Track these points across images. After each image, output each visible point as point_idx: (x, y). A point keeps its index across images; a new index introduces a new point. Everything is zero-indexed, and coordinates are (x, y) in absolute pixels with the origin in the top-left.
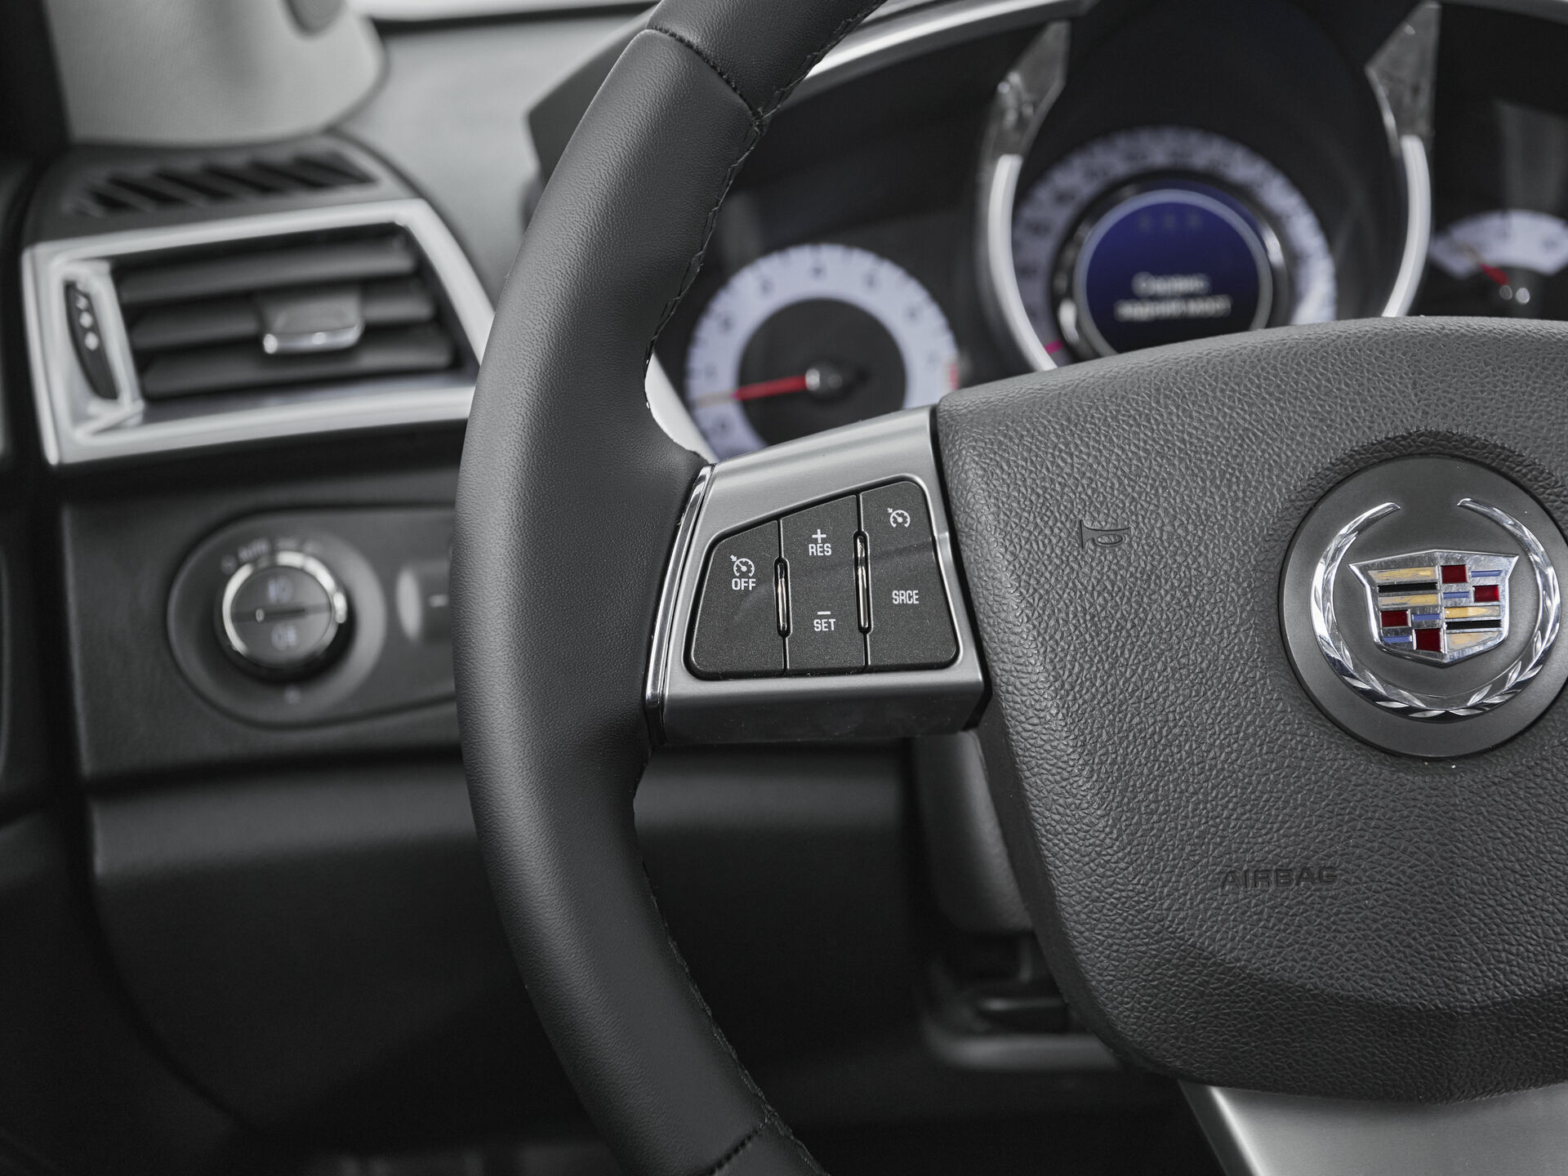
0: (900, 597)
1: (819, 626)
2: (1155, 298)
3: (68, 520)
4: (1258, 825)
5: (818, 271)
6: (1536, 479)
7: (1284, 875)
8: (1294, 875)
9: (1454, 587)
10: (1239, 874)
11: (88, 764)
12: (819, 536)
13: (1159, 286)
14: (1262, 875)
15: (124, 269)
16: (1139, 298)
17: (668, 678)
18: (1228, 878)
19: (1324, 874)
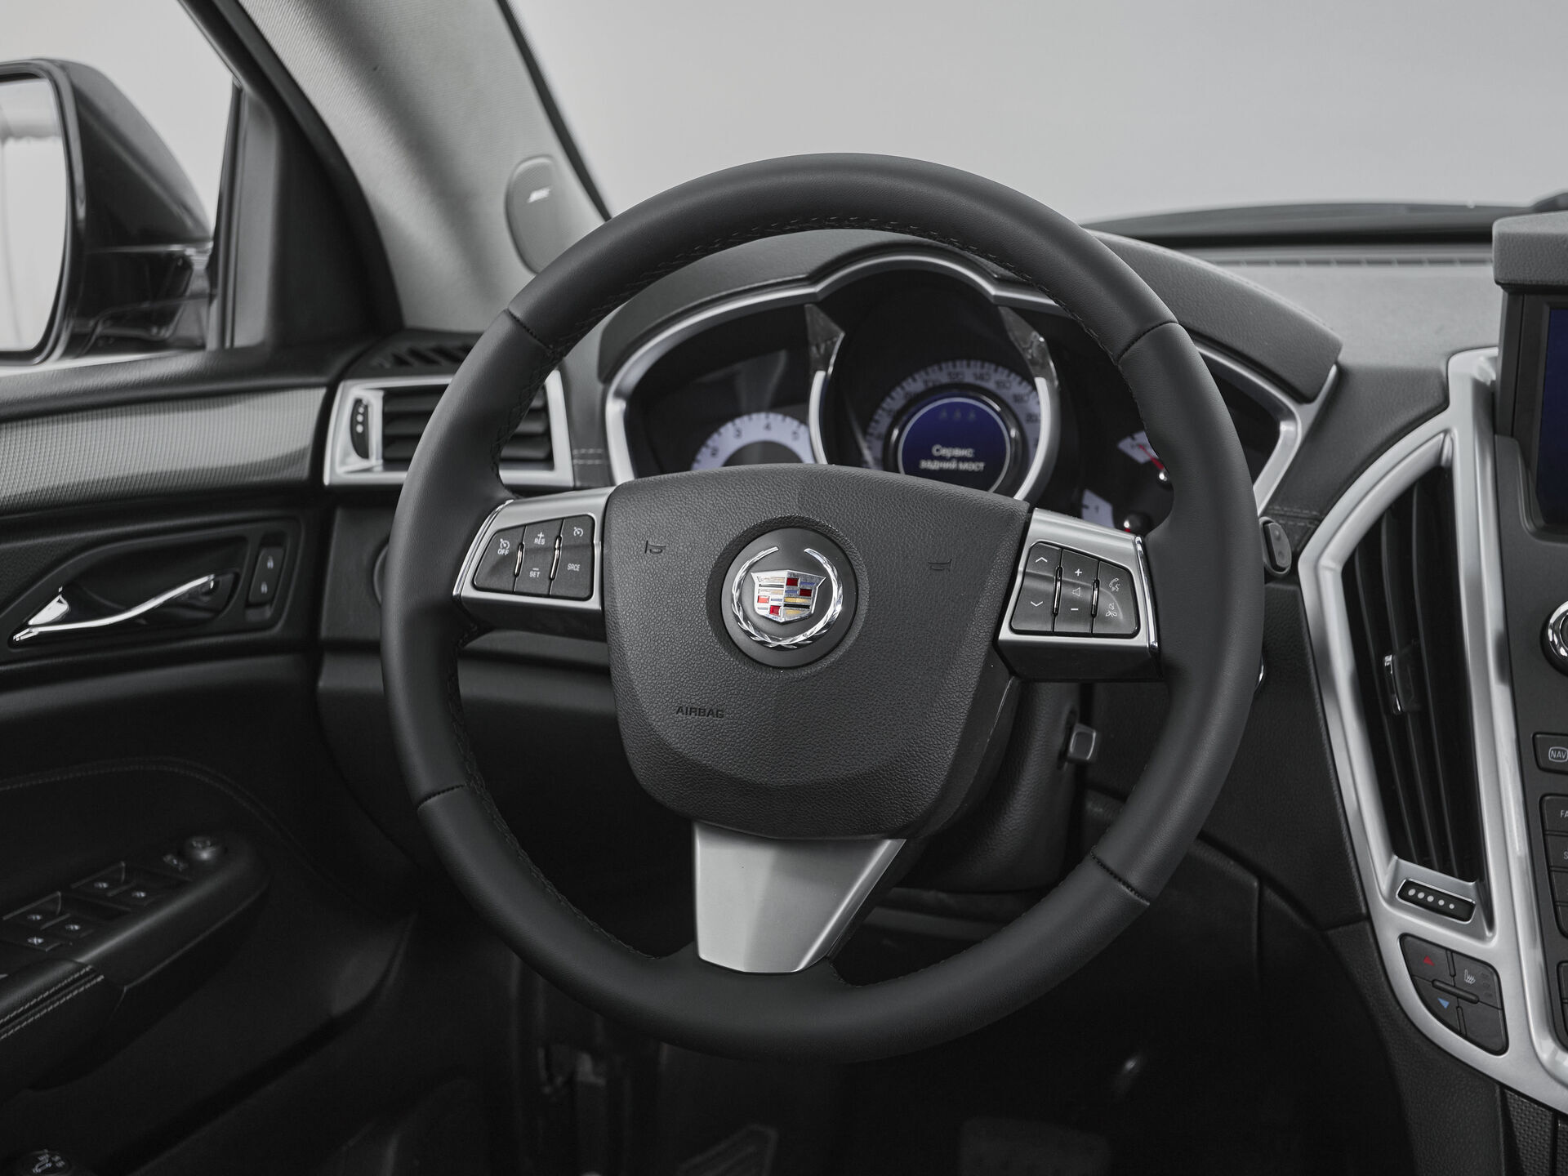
0: (571, 567)
1: (532, 574)
2: (942, 459)
4: (694, 687)
6: (844, 543)
7: (700, 712)
8: (707, 712)
9: (792, 588)
10: (684, 709)
11: (325, 631)
12: (541, 535)
13: (946, 452)
14: (692, 710)
15: (390, 395)
16: (933, 458)
17: (464, 588)
18: (680, 710)
19: (719, 713)
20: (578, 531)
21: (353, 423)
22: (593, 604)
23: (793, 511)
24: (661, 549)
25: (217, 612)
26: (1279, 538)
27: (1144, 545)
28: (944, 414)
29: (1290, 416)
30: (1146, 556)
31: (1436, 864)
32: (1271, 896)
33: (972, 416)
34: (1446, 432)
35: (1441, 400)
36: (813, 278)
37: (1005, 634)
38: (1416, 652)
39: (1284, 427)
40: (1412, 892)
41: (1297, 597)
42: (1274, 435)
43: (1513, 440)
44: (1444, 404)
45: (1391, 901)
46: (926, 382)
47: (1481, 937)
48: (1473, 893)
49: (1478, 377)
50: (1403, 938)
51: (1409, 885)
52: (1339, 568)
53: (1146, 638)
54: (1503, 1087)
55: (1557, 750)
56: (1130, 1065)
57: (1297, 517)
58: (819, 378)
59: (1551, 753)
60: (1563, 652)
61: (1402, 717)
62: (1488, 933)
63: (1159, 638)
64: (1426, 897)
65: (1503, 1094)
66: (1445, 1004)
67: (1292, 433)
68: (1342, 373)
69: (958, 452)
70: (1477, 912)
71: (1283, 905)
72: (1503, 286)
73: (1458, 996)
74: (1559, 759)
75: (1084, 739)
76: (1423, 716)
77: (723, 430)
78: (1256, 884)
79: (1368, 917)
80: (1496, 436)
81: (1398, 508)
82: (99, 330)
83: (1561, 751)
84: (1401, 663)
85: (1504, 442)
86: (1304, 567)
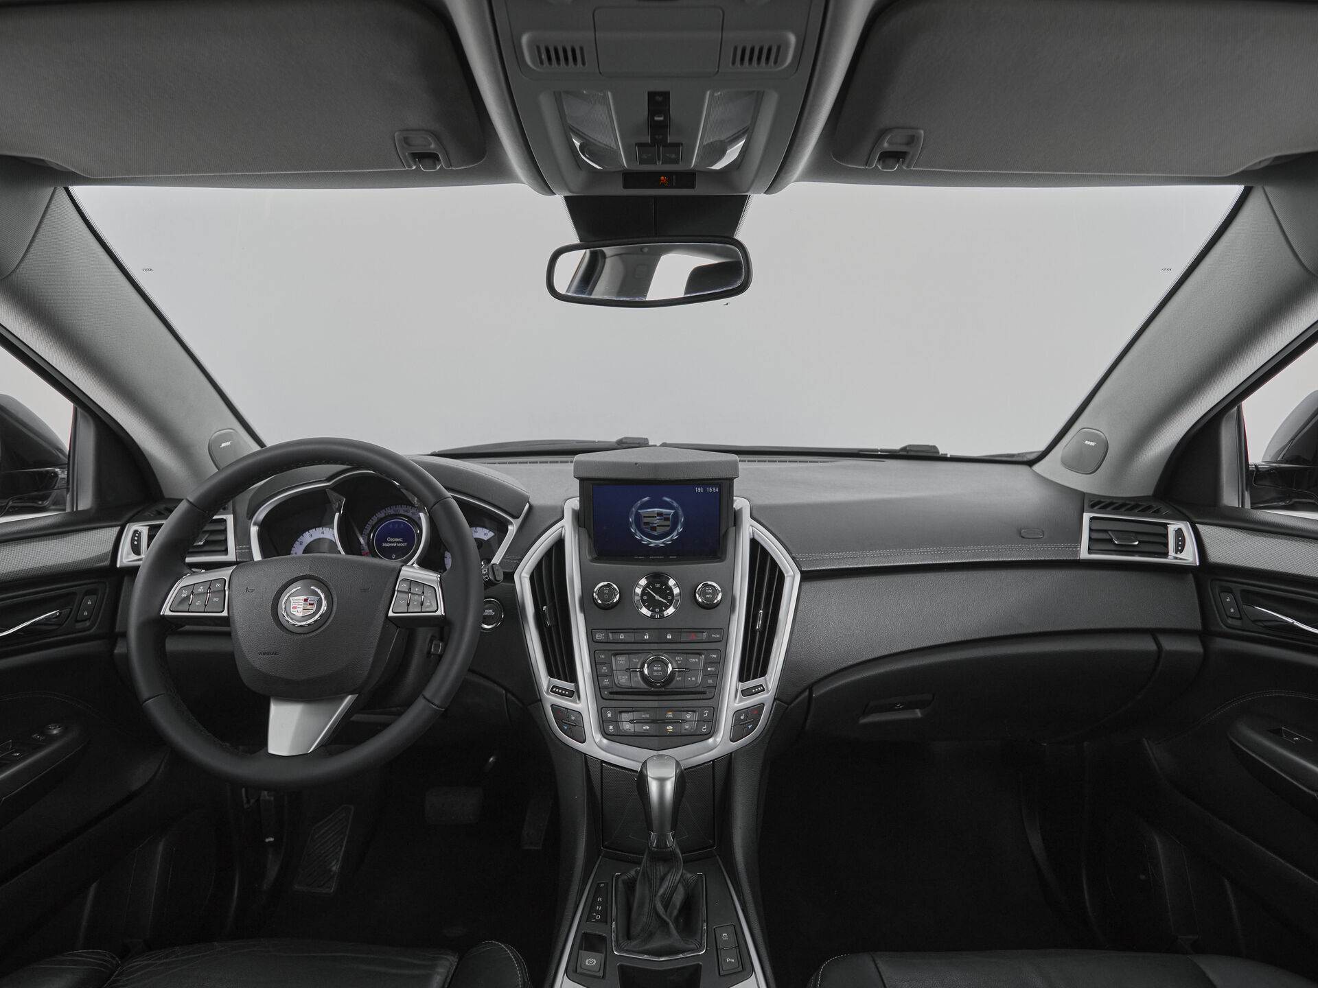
0: (215, 599)
1: (197, 604)
2: (391, 542)
3: (126, 578)
4: (266, 644)
5: (323, 533)
6: (328, 584)
7: (269, 654)
8: (271, 653)
9: (306, 602)
10: (262, 653)
11: (117, 630)
12: (202, 588)
13: (391, 540)
14: (265, 653)
15: (152, 528)
16: (387, 542)
17: (166, 611)
18: (260, 653)
19: (276, 654)
20: (218, 585)
21: (133, 540)
22: (225, 614)
23: (307, 573)
24: (253, 590)
25: (61, 625)
26: (498, 570)
27: (440, 578)
28: (391, 526)
29: (511, 523)
30: (441, 582)
31: (562, 678)
32: (509, 695)
33: (402, 526)
34: (562, 527)
35: (561, 516)
36: (328, 480)
37: (391, 614)
38: (554, 604)
39: (509, 528)
40: (554, 689)
41: (514, 587)
42: (506, 531)
43: (585, 528)
44: (562, 518)
45: (547, 693)
46: (385, 514)
47: (576, 703)
48: (573, 687)
49: (573, 507)
50: (552, 706)
51: (554, 687)
52: (529, 576)
53: (441, 612)
54: (585, 754)
56: (491, 759)
57: (515, 558)
58: (337, 514)
59: (597, 636)
60: (599, 602)
61: (550, 628)
62: (578, 702)
63: (445, 612)
64: (559, 691)
65: (585, 757)
66: (566, 728)
67: (512, 529)
68: (531, 507)
69: (397, 540)
70: (575, 694)
71: (513, 698)
72: (577, 478)
73: (570, 725)
74: (599, 638)
75: (437, 646)
76: (557, 626)
77: (304, 535)
78: (504, 692)
79: (541, 700)
80: (579, 528)
81: (548, 554)
82: (10, 503)
83: (599, 635)
84: (549, 609)
85: (582, 530)
86: (516, 577)
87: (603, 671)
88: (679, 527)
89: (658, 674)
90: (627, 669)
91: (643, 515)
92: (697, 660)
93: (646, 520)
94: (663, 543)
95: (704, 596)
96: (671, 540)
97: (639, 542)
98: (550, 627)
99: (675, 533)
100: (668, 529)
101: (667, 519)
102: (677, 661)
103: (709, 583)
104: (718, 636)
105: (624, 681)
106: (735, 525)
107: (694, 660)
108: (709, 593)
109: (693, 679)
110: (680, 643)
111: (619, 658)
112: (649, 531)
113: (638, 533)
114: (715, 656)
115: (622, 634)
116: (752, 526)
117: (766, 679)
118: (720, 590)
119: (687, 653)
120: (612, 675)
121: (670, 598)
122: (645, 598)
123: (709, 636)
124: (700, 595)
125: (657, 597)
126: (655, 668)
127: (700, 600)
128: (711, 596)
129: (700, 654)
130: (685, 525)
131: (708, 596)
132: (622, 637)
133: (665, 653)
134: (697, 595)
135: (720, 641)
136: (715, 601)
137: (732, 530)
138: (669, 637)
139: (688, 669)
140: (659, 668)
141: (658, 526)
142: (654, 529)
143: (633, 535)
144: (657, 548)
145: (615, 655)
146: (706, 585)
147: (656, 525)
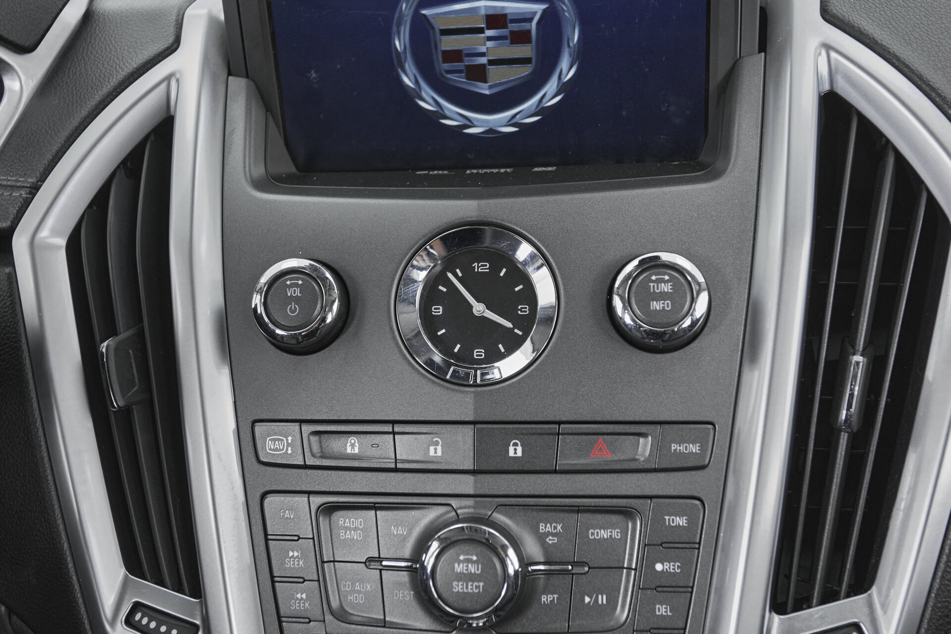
29: (14, 68)
31: (167, 578)
32: (17, 622)
34: (168, 78)
35: (171, 40)
38: (141, 334)
39: (11, 84)
40: (137, 616)
41: (12, 280)
43: (247, 80)
44: (175, 45)
45: (117, 628)
48: (194, 615)
52: (62, 242)
55: (275, 440)
57: (12, 186)
59: (269, 444)
64: (148, 623)
71: (28, 629)
74: (276, 450)
78: (4, 610)
80: (230, 78)
83: (279, 440)
84: (121, 349)
85: (238, 84)
86: (20, 244)
87: (289, 564)
88: (565, 63)
89: (472, 588)
90: (370, 560)
91: (440, 25)
92: (616, 534)
93: (449, 43)
94: (511, 122)
95: (644, 305)
96: (540, 111)
97: (434, 118)
98: (126, 413)
99: (551, 86)
100: (524, 71)
101: (520, 38)
102: (541, 538)
103: (666, 257)
104: (694, 448)
105: (359, 599)
106: (763, 47)
107: (604, 534)
108: (662, 296)
109: (602, 599)
110: (555, 472)
111: (343, 519)
112: (459, 80)
113: (427, 92)
114: (681, 521)
115: (353, 439)
116: (828, 47)
117: (870, 605)
118: (701, 279)
119: (579, 510)
120: (321, 581)
121: (524, 310)
122: (438, 310)
123: (660, 447)
124: (627, 304)
125: (479, 308)
126: (459, 568)
127: (628, 320)
128: (667, 305)
129: (627, 513)
130: (582, 57)
131: (656, 305)
132: (352, 446)
133: (499, 507)
134: (618, 303)
135: (702, 467)
136: (687, 323)
137: (753, 66)
138: (515, 451)
139: (582, 564)
140: (472, 569)
141: (491, 62)
142: (478, 73)
143: (408, 97)
144: (492, 137)
145: (329, 510)
146: (652, 265)
147: (483, 60)
